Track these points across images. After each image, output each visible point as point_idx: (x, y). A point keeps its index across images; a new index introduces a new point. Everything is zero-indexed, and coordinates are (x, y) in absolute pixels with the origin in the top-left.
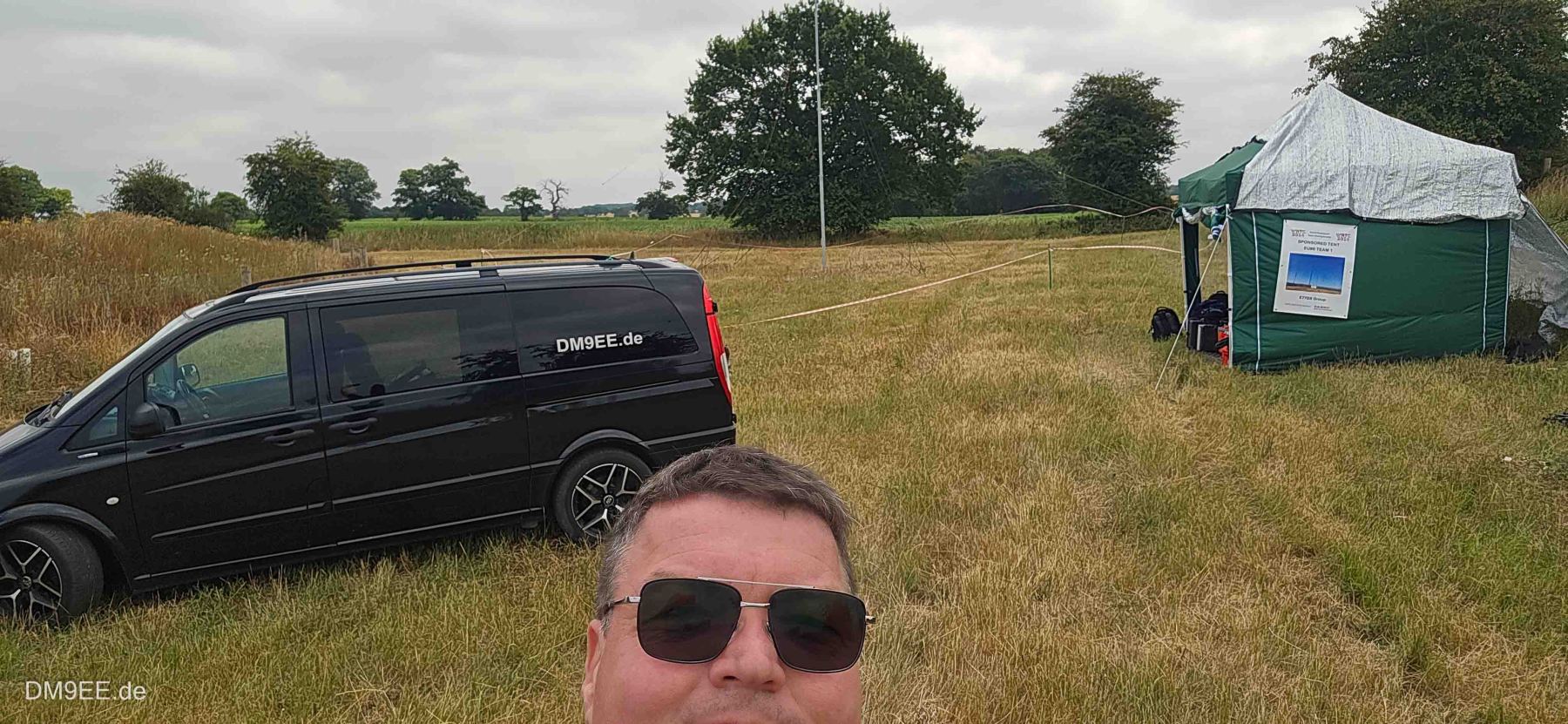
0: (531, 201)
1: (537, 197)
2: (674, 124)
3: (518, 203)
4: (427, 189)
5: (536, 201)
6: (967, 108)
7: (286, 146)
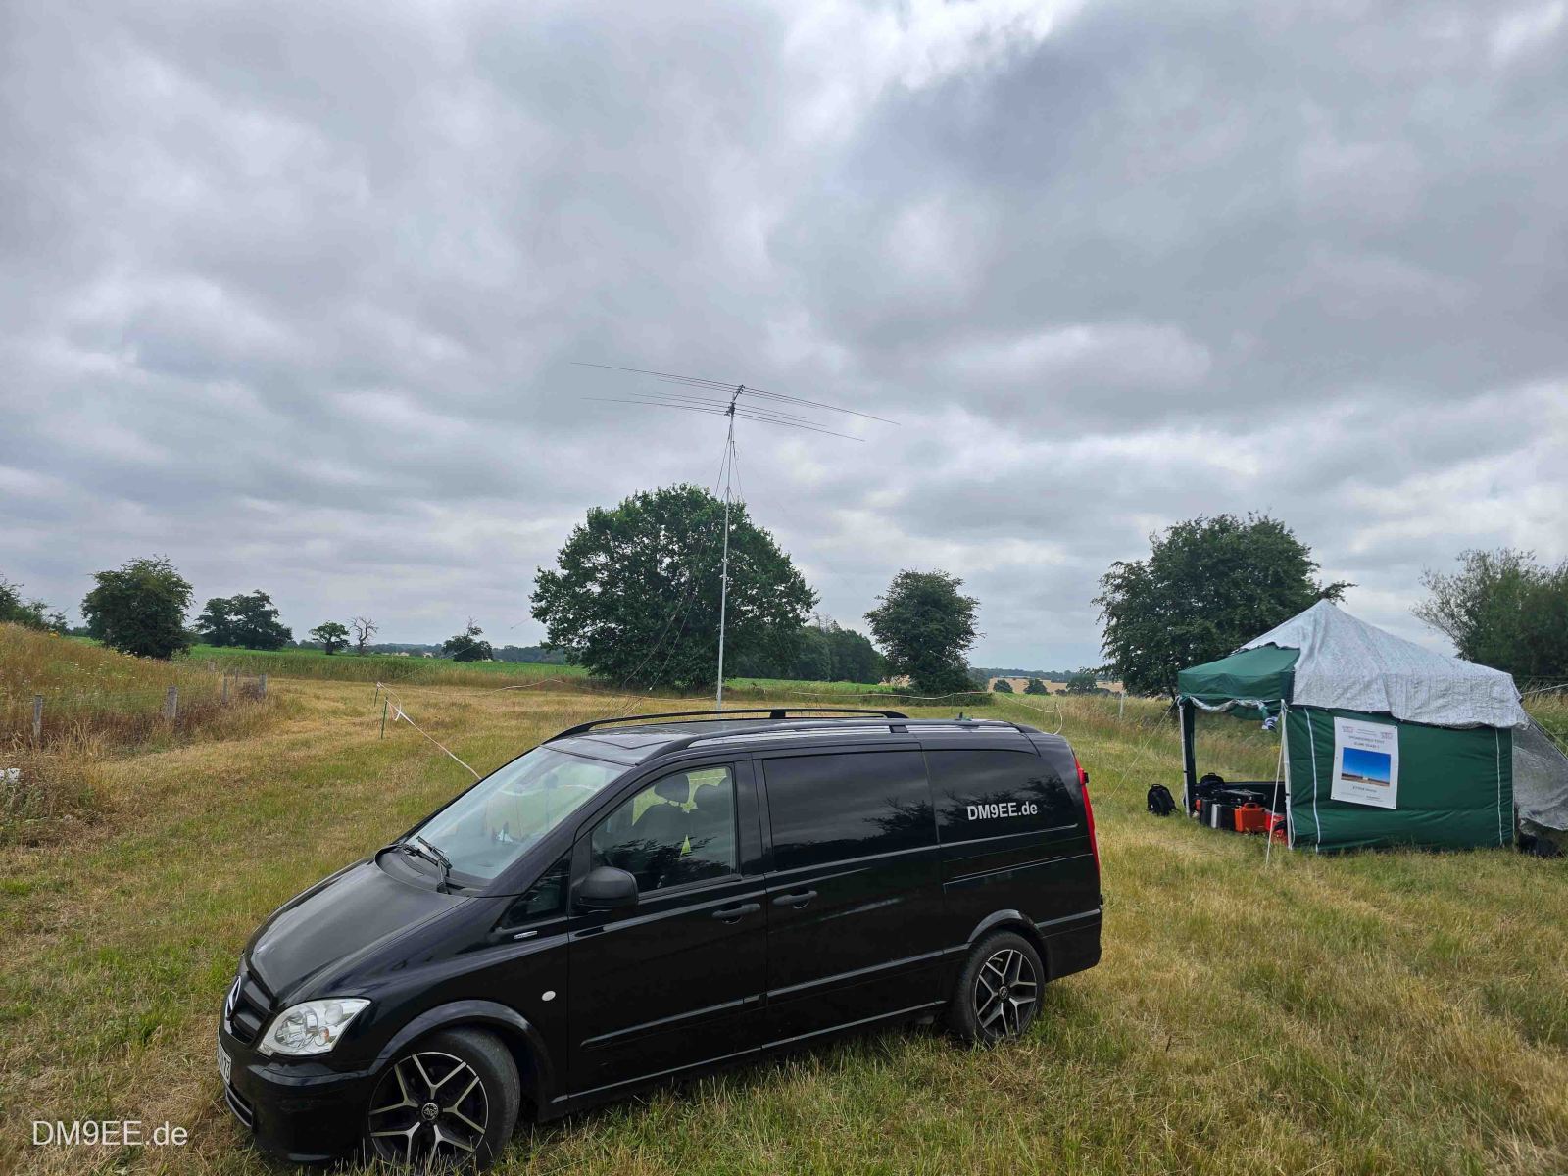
0: (338, 636)
1: (345, 633)
2: (542, 578)
3: (325, 638)
4: (233, 618)
5: (343, 637)
6: (807, 588)
7: (142, 568)
